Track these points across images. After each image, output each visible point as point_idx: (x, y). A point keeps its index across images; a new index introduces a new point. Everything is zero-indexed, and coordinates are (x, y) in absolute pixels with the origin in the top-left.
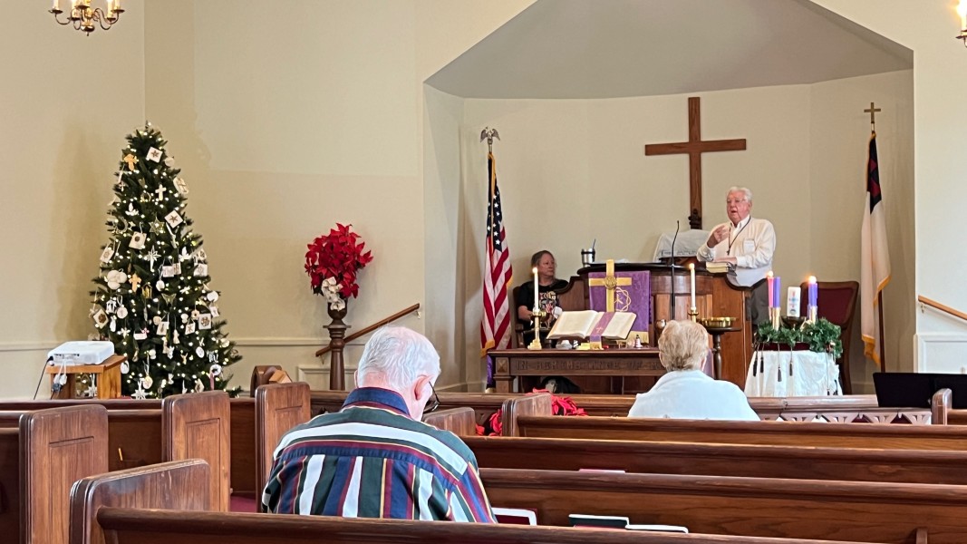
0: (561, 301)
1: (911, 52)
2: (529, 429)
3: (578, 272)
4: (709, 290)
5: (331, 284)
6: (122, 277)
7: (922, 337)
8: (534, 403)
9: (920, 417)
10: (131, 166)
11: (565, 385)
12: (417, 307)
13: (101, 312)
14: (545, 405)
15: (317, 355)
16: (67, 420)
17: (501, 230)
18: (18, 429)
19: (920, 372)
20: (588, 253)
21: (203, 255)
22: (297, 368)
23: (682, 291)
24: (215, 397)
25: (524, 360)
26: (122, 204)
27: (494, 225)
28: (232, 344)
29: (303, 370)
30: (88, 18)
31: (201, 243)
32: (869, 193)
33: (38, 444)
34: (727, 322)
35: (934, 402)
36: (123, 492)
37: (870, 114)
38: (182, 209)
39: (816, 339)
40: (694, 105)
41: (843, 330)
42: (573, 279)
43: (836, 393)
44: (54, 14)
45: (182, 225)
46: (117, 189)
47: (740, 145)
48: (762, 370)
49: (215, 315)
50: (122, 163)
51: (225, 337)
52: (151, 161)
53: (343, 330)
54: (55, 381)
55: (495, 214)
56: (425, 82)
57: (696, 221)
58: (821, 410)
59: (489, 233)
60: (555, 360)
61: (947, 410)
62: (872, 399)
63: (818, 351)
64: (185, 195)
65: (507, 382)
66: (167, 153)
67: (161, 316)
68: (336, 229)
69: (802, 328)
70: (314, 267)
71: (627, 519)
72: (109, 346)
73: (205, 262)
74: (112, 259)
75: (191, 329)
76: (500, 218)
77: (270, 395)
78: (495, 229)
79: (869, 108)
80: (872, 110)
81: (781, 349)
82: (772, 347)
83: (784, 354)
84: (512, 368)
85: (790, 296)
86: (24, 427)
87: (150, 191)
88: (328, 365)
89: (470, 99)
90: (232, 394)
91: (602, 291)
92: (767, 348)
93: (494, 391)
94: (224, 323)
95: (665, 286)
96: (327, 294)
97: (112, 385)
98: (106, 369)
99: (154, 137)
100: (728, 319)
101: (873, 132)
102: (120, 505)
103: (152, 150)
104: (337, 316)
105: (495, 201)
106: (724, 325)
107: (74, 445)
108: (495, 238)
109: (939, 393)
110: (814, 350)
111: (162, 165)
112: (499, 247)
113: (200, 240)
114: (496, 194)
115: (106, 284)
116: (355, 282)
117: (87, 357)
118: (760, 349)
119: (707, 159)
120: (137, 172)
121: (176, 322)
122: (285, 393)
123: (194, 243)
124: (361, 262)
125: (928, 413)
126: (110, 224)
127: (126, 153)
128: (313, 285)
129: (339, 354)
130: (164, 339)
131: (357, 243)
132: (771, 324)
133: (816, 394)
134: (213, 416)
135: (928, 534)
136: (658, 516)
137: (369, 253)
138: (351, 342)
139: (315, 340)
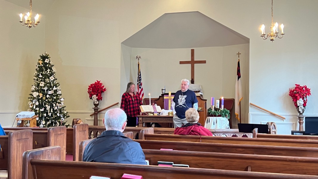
1: (250, 39)
2: (147, 137)
3: (161, 95)
5: (94, 96)
6: (37, 94)
7: (251, 114)
8: (149, 130)
9: (250, 135)
10: (41, 64)
11: (157, 125)
12: (118, 103)
13: (31, 103)
14: (152, 131)
15: (90, 116)
16: (22, 133)
17: (141, 83)
18: (8, 136)
19: (250, 123)
20: (163, 90)
21: (60, 88)
22: (85, 119)
24: (62, 127)
25: (147, 118)
26: (38, 74)
27: (139, 82)
28: (67, 113)
30: (30, 24)
31: (59, 85)
32: (237, 76)
33: (13, 140)
35: (253, 132)
36: (37, 155)
37: (238, 55)
38: (54, 75)
39: (223, 114)
40: (193, 51)
41: (230, 111)
42: (160, 97)
43: (228, 128)
44: (20, 23)
45: (54, 80)
46: (37, 70)
47: (204, 62)
48: (209, 122)
49: (63, 104)
50: (38, 63)
51: (65, 110)
52: (46, 62)
53: (98, 109)
54: (18, 122)
55: (139, 79)
56: (121, 43)
57: (192, 82)
58: (224, 133)
59: (138, 84)
60: (154, 118)
61: (257, 133)
62: (237, 130)
63: (224, 117)
64: (55, 72)
65: (142, 124)
66: (51, 60)
67: (48, 105)
68: (97, 82)
69: (220, 111)
70: (90, 92)
71: (173, 163)
72: (33, 113)
73: (60, 90)
74: (35, 89)
75: (56, 108)
76: (141, 80)
77: (77, 127)
78: (139, 83)
79: (238, 53)
81: (214, 116)
82: (212, 116)
83: (215, 118)
84: (143, 120)
85: (217, 102)
86: (10, 136)
87: (46, 71)
88: (93, 119)
89: (133, 48)
90: (67, 126)
91: (168, 100)
92: (210, 116)
93: (138, 126)
94: (65, 107)
96: (93, 99)
97: (34, 124)
98: (32, 119)
99: (47, 56)
100: (200, 108)
101: (239, 60)
102: (36, 158)
103: (46, 59)
104: (96, 105)
105: (140, 75)
106: (199, 110)
107: (23, 140)
108: (139, 85)
109: (255, 129)
110: (223, 117)
111: (49, 63)
112: (140, 88)
113: (59, 84)
114: (140, 73)
115: (33, 96)
116: (101, 96)
117: (27, 116)
118: (209, 116)
119: (195, 65)
120: (42, 65)
121: (52, 106)
122: (81, 126)
123: (57, 85)
124: (103, 91)
125: (252, 134)
126: (34, 79)
127: (39, 60)
128: (90, 97)
129: (96, 116)
130: (49, 111)
131: (102, 86)
132: (212, 110)
133: (223, 128)
134: (62, 133)
135: (251, 168)
136: (181, 162)
137: (105, 89)
138: (100, 112)
139: (90, 112)
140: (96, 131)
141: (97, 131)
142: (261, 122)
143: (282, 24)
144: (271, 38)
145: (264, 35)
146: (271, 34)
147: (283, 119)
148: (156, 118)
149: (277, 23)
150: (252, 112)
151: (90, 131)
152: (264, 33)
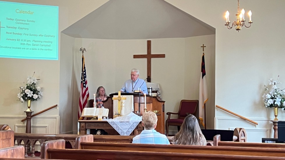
0: (104, 105)
1: (215, 29)
2: (84, 146)
3: (110, 95)
4: (151, 102)
7: (217, 118)
8: (87, 138)
11: (103, 132)
12: (57, 106)
14: (91, 139)
15: (22, 121)
17: (86, 81)
19: (216, 129)
22: (15, 126)
23: (143, 102)
25: (90, 124)
27: (84, 79)
29: (17, 126)
32: (202, 72)
34: (156, 112)
35: (214, 139)
37: (202, 48)
40: (149, 43)
42: (108, 98)
47: (163, 56)
53: (32, 113)
55: (84, 76)
56: (61, 32)
57: (149, 80)
59: (82, 82)
60: (100, 124)
61: (218, 141)
65: (84, 131)
76: (86, 77)
78: (84, 81)
79: (202, 46)
80: (203, 47)
84: (86, 126)
88: (26, 125)
89: (76, 38)
95: (137, 100)
100: (157, 111)
101: (203, 53)
105: (84, 71)
108: (84, 84)
109: (216, 136)
112: (85, 87)
114: (84, 69)
119: (152, 59)
122: (5, 134)
129: (29, 121)
138: (34, 117)
139: (22, 116)
140: (27, 141)
141: (27, 139)
142: (229, 129)
143: (250, 11)
144: (237, 27)
145: (228, 23)
146: (237, 22)
147: (255, 124)
148: (102, 124)
149: (243, 9)
150: (218, 116)
151: (20, 140)
152: (228, 21)
